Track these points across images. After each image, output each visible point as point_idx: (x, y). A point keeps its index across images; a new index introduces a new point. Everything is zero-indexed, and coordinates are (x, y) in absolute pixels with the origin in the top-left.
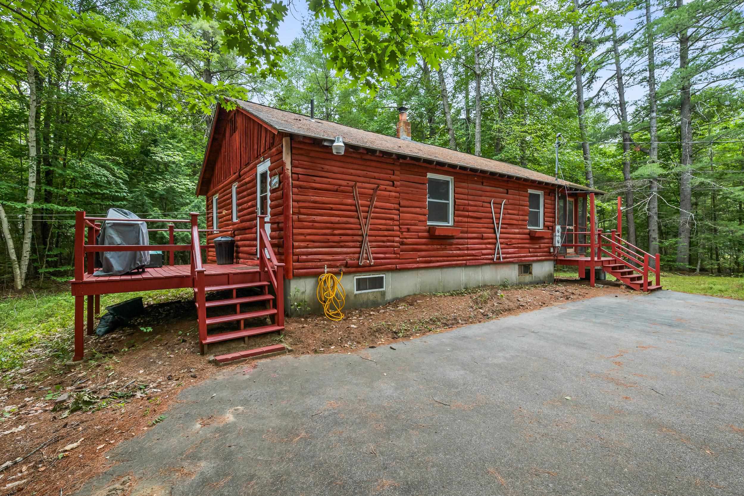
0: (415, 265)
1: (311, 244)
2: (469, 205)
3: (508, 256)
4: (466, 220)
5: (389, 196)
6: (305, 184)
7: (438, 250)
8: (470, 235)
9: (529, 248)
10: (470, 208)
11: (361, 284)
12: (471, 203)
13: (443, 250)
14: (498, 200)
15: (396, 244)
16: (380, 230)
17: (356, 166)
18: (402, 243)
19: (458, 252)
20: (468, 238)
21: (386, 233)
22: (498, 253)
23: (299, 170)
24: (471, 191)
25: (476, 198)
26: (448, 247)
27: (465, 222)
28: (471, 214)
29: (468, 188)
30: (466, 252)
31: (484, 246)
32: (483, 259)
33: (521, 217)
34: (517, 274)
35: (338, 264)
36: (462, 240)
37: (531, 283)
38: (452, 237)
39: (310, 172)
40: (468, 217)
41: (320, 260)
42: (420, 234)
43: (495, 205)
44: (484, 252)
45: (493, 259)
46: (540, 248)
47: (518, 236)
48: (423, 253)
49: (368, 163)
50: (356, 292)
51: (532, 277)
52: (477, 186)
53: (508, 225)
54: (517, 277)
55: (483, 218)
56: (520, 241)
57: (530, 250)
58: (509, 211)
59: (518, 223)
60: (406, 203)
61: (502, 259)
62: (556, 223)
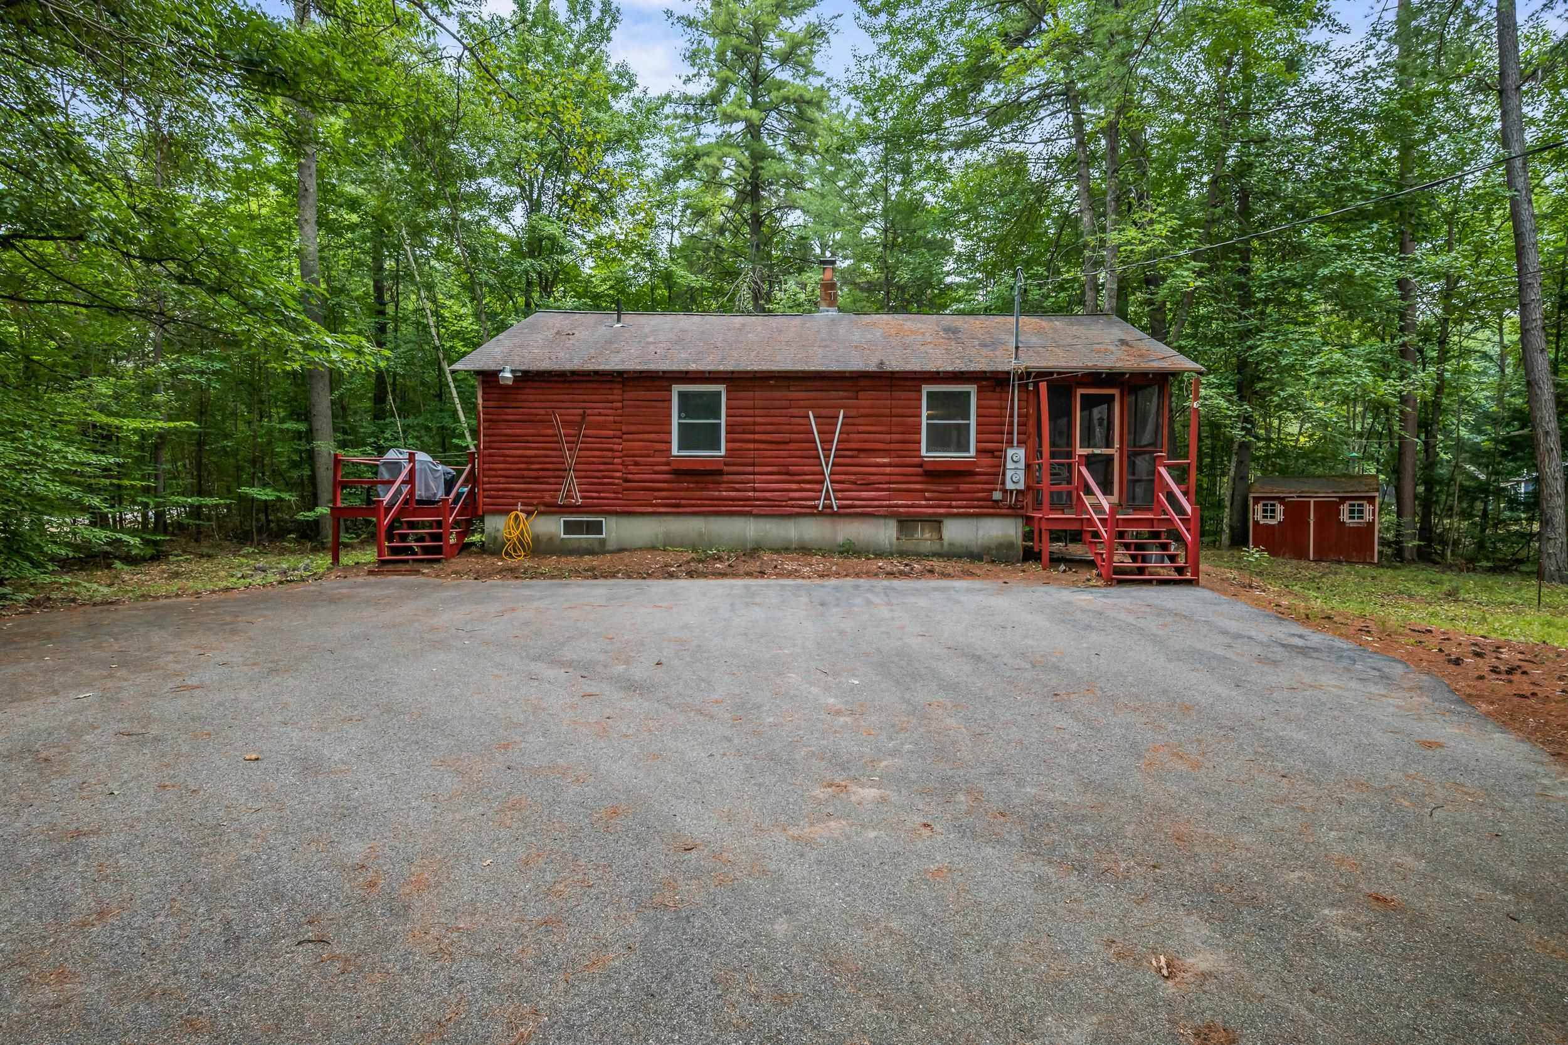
0: (650, 509)
1: (502, 480)
2: (755, 424)
3: (857, 502)
4: (751, 446)
5: (606, 422)
6: (495, 417)
7: (689, 489)
8: (761, 469)
9: (924, 491)
10: (757, 428)
11: (569, 527)
12: (761, 420)
13: (702, 489)
14: (827, 412)
15: (617, 481)
16: (594, 463)
17: (557, 391)
18: (626, 481)
19: (734, 494)
20: (754, 474)
21: (602, 467)
22: (828, 498)
23: (491, 404)
24: (758, 402)
25: (773, 412)
26: (711, 486)
27: (750, 450)
28: (757, 437)
29: (751, 398)
30: (751, 494)
31: (794, 486)
32: (793, 506)
33: (898, 437)
34: (895, 536)
35: (535, 502)
36: (743, 477)
37: (940, 554)
38: (720, 473)
39: (502, 403)
40: (755, 441)
41: (513, 497)
42: (656, 468)
43: (820, 420)
44: (792, 494)
45: (816, 507)
46: (958, 491)
47: (888, 470)
48: (664, 494)
49: (575, 385)
50: (562, 536)
51: (942, 545)
52: (777, 394)
53: (859, 450)
54: (895, 540)
55: (791, 441)
56: (894, 478)
57: (926, 494)
58: (861, 428)
59: (887, 447)
60: (633, 428)
61: (838, 507)
62: (1015, 444)
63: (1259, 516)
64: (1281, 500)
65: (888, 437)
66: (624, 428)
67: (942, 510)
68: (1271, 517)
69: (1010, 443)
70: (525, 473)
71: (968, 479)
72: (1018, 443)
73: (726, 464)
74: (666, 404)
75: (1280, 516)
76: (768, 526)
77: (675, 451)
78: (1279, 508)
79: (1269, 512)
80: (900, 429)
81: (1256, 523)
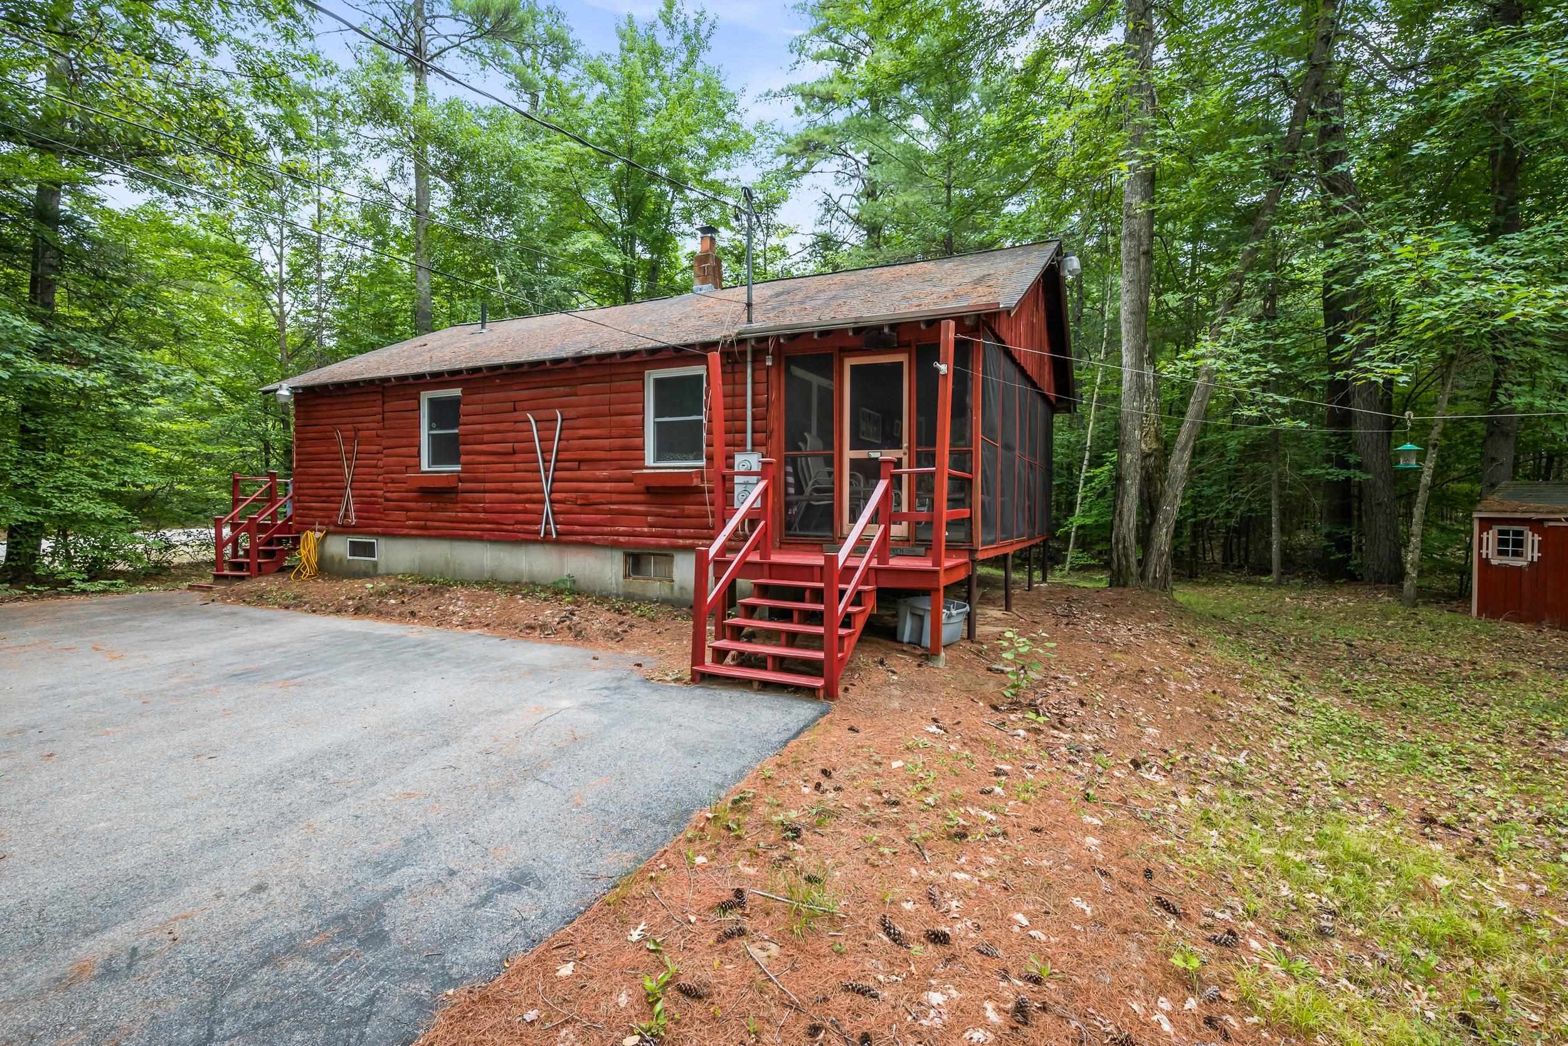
0: (406, 531)
1: (307, 498)
2: (483, 432)
3: (578, 528)
4: (482, 458)
5: (372, 436)
6: (302, 435)
7: (432, 509)
8: (488, 485)
9: (646, 514)
10: (486, 437)
11: (353, 549)
12: (487, 427)
13: (444, 510)
14: (543, 414)
15: (380, 500)
16: (364, 481)
18: (387, 500)
19: (467, 515)
20: (485, 492)
21: (369, 485)
22: (548, 522)
23: (300, 422)
24: (488, 407)
25: (499, 417)
26: (449, 506)
27: (480, 463)
28: (485, 447)
29: (482, 402)
30: (482, 515)
31: (518, 506)
32: (520, 531)
33: (619, 442)
34: (622, 573)
35: (328, 521)
36: (475, 495)
37: (665, 601)
38: (454, 490)
39: (306, 422)
40: (484, 453)
41: (313, 516)
42: (410, 486)
43: (540, 424)
44: (518, 517)
45: (538, 533)
46: (684, 515)
47: (608, 486)
48: (414, 514)
49: (351, 399)
50: (349, 558)
51: (672, 588)
52: (501, 395)
53: (580, 461)
54: (621, 579)
55: (514, 452)
56: (615, 497)
57: (649, 519)
58: (582, 432)
59: (609, 455)
60: (391, 442)
61: (558, 533)
62: (749, 447)
63: (1490, 550)
64: (1536, 525)
65: (606, 442)
66: (385, 442)
67: (664, 541)
68: (1516, 554)
69: (741, 446)
70: (321, 492)
71: (692, 498)
72: (754, 445)
73: (460, 480)
74: (415, 414)
75: (1531, 552)
76: (502, 554)
77: (425, 467)
78: (1532, 540)
79: (1511, 544)
80: (623, 432)
81: (1485, 563)
